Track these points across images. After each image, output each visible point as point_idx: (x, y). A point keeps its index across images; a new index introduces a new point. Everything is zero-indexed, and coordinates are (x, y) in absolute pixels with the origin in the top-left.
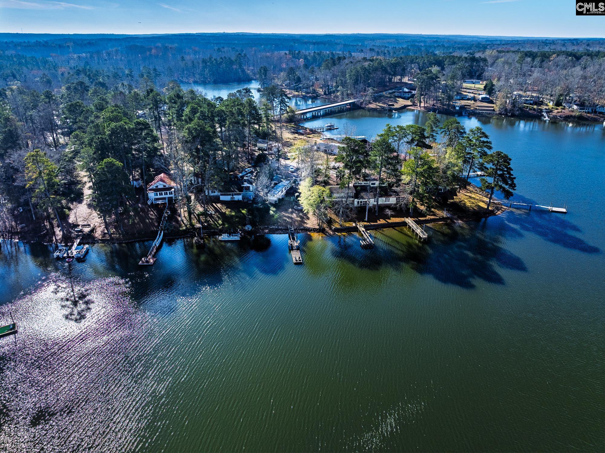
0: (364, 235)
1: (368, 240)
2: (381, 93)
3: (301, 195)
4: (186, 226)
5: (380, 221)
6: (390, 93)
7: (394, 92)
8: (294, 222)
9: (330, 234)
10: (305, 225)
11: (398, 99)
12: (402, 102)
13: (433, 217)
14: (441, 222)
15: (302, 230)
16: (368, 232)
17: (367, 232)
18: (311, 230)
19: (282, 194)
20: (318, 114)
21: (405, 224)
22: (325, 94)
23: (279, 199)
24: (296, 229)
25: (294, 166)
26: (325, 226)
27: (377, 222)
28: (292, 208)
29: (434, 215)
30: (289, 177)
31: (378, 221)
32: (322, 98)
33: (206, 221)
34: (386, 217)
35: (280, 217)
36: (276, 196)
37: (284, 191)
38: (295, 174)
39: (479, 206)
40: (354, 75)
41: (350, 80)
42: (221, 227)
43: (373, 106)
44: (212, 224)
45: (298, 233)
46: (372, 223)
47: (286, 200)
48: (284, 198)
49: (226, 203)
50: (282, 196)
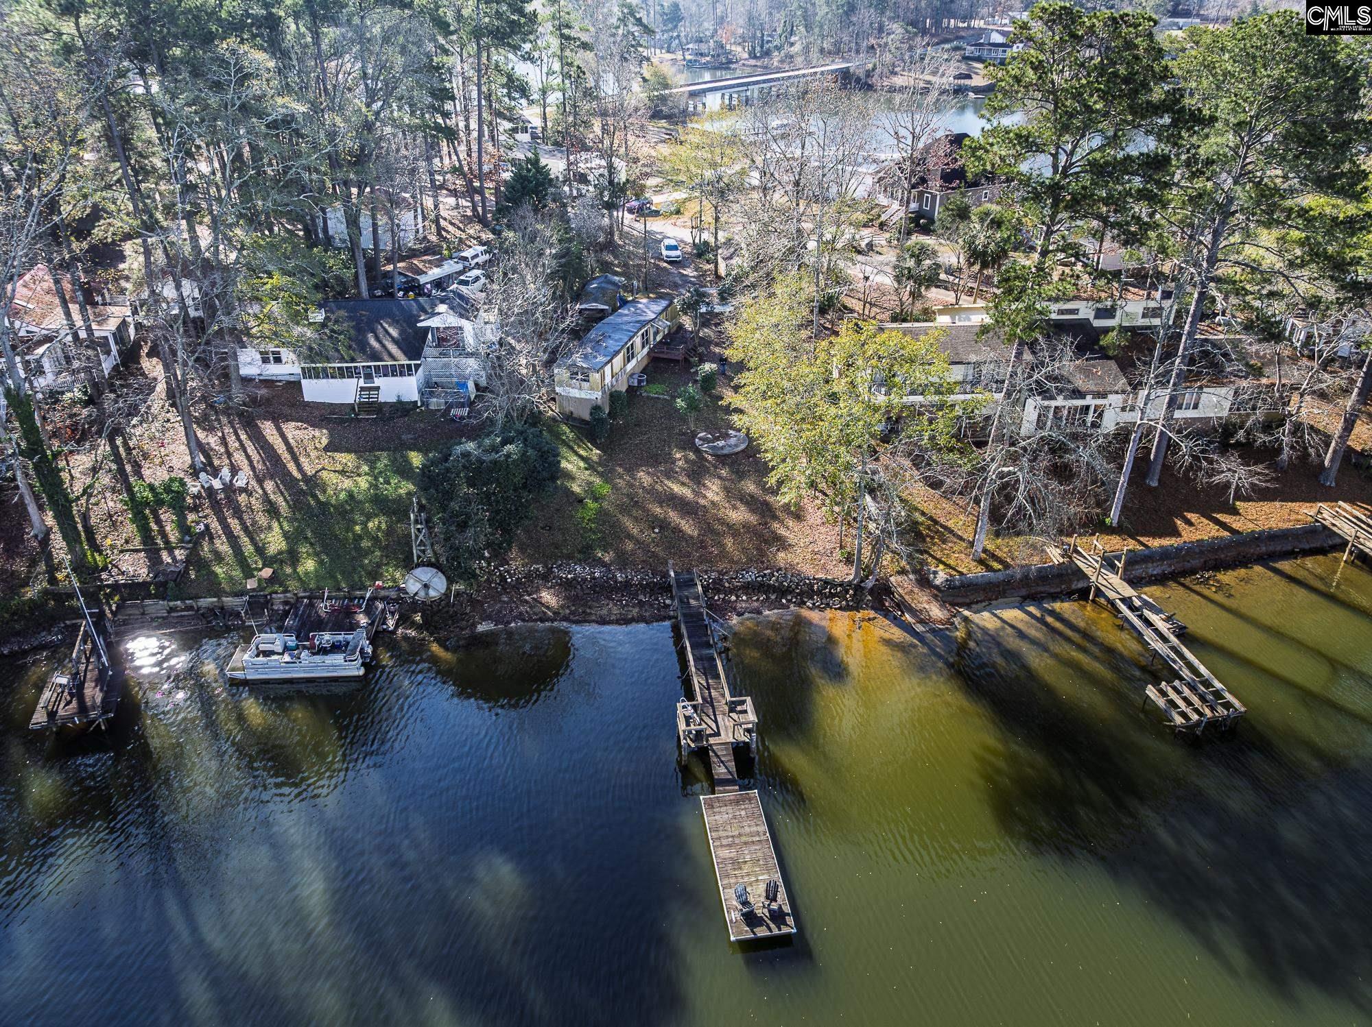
0: (1148, 634)
5: (1189, 523)
6: (946, 50)
15: (749, 589)
19: (629, 367)
21: (1324, 541)
22: (752, 56)
23: (614, 397)
25: (680, 241)
26: (890, 561)
28: (688, 445)
31: (1180, 524)
32: (744, 65)
33: (187, 537)
34: (1211, 500)
36: (595, 376)
37: (642, 353)
38: (691, 271)
42: (270, 572)
46: (1155, 543)
47: (648, 397)
48: (640, 387)
49: (329, 420)
50: (632, 375)
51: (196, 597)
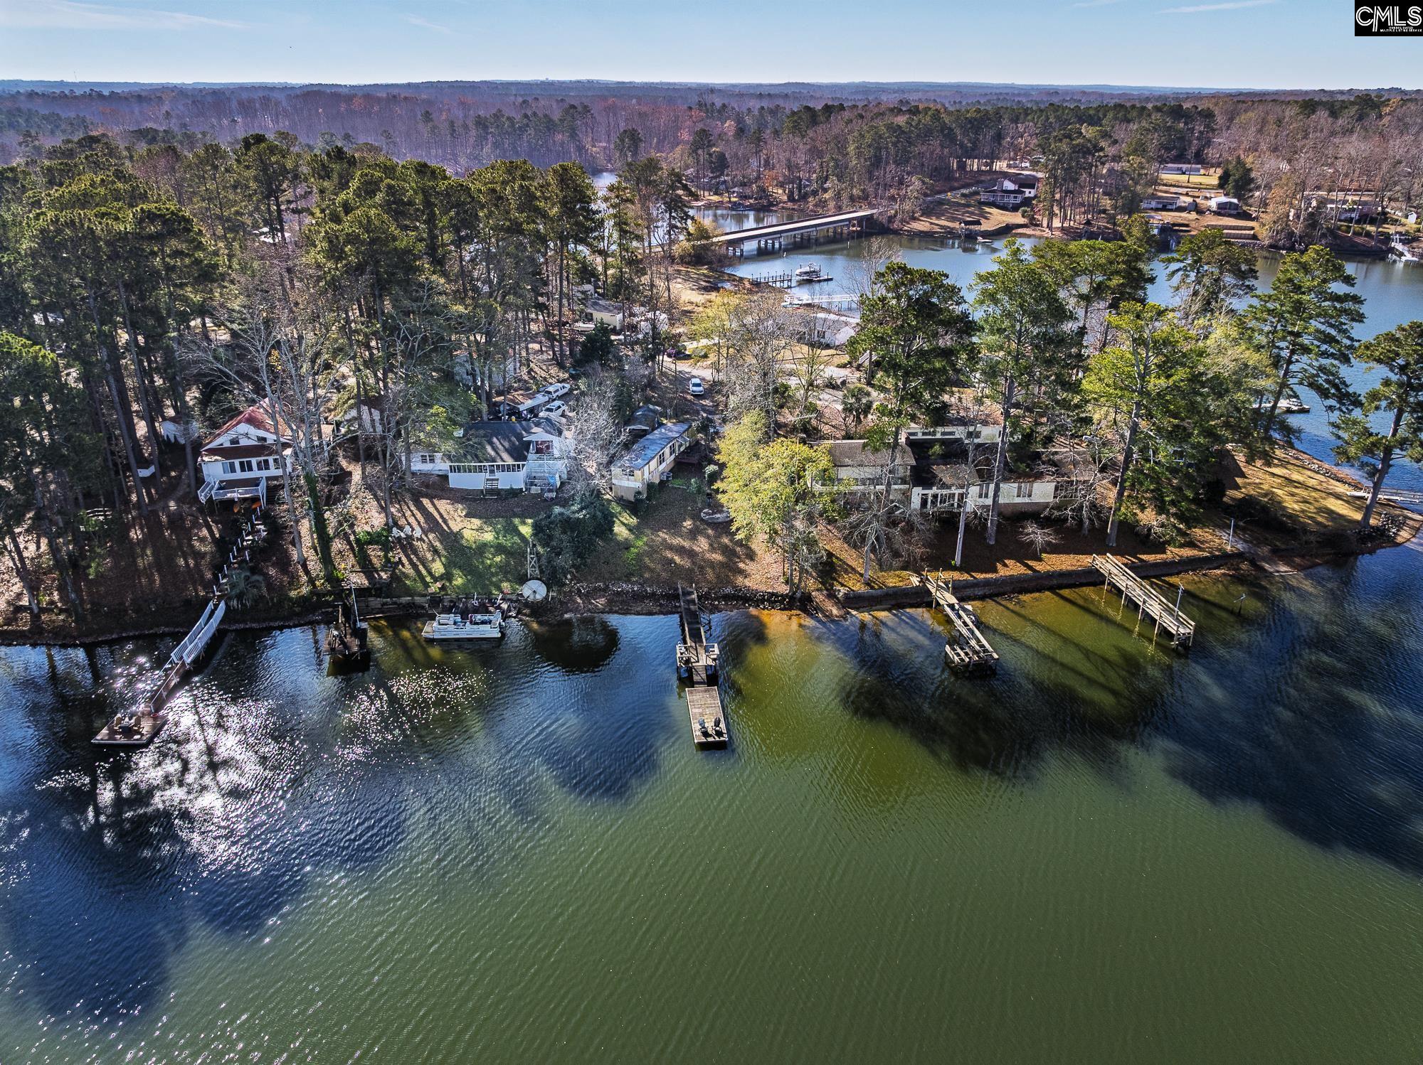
0: (958, 623)
1: (973, 643)
2: (942, 196)
3: (725, 473)
4: (311, 581)
5: (1005, 565)
6: (964, 195)
7: (977, 193)
8: (701, 568)
9: (829, 617)
10: (740, 580)
11: (987, 209)
12: (1000, 218)
13: (1188, 552)
14: (1218, 572)
15: (727, 598)
16: (969, 607)
17: (965, 610)
18: (763, 601)
19: (661, 467)
20: (773, 244)
21: (1094, 578)
22: (791, 198)
23: (650, 486)
24: (708, 593)
25: (703, 379)
26: (811, 584)
27: (996, 571)
28: (696, 517)
29: (1191, 544)
30: (687, 413)
31: (999, 566)
32: (783, 208)
33: (389, 565)
34: (1026, 553)
35: (653, 550)
36: (638, 473)
37: (669, 459)
38: (707, 402)
39: (1330, 512)
40: (869, 146)
41: (858, 158)
42: (438, 585)
43: (922, 225)
44: (407, 576)
45: (715, 609)
46: (980, 576)
47: (673, 488)
48: (668, 481)
49: (467, 500)
50: (662, 473)
51: (399, 597)
